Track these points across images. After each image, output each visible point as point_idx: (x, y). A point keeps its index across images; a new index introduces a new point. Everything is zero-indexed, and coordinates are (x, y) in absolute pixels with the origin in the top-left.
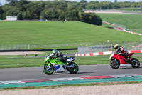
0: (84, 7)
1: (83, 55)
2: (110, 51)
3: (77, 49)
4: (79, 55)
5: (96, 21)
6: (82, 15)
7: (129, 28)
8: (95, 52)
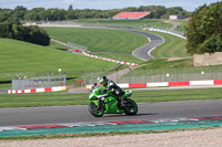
0: (22, 17)
1: (20, 92)
2: (62, 85)
3: (10, 82)
4: (14, 92)
5: (41, 39)
6: (19, 29)
7: (92, 50)
8: (38, 86)
